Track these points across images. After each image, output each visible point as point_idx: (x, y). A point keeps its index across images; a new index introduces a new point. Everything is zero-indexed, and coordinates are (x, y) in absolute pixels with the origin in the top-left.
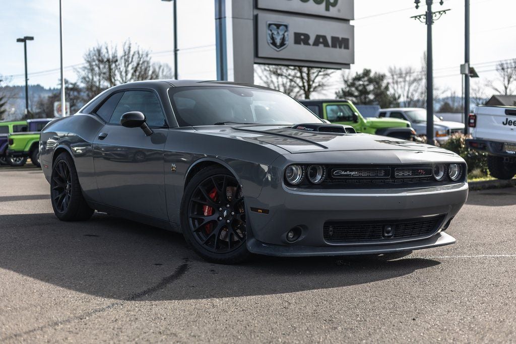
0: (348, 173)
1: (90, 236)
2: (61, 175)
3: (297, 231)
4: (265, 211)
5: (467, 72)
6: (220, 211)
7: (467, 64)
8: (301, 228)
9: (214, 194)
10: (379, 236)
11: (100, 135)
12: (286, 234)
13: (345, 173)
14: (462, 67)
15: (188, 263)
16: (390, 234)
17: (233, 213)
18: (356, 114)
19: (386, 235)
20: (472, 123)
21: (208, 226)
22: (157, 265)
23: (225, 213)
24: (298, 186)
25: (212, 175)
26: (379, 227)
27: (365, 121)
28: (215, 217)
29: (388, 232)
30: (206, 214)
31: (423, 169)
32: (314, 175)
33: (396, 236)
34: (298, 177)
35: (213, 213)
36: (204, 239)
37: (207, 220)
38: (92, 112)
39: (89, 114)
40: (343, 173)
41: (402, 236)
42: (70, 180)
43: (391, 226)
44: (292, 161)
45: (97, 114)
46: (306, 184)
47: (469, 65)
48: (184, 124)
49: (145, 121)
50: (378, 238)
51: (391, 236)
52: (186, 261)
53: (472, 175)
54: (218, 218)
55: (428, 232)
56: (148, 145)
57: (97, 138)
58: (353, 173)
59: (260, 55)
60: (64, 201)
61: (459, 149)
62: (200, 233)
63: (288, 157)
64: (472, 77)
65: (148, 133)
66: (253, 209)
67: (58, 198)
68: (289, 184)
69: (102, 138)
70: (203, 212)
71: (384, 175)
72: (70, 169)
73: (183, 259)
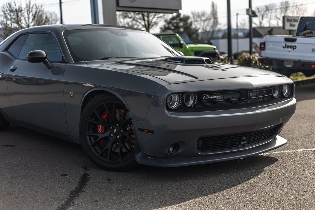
0: (214, 97)
1: (7, 146)
3: (176, 146)
4: (151, 132)
5: (250, 13)
6: (111, 129)
7: (250, 9)
8: (180, 144)
9: (106, 116)
10: (237, 144)
11: (12, 68)
12: (168, 148)
13: (212, 97)
14: (247, 10)
15: (88, 172)
16: (245, 143)
17: (122, 131)
18: (182, 42)
19: (242, 143)
20: (262, 48)
21: (102, 141)
22: (63, 175)
23: (115, 131)
24: (177, 110)
25: (103, 102)
26: (237, 138)
27: (187, 47)
28: (107, 134)
29: (243, 141)
30: (100, 132)
31: (265, 90)
32: (188, 100)
33: (249, 143)
34: (176, 103)
35: (106, 131)
36: (99, 151)
37: (101, 136)
38: (4, 50)
39: (2, 51)
40: (210, 97)
41: (254, 142)
43: (246, 136)
44: (171, 91)
45: (8, 51)
46: (183, 108)
47: (251, 9)
48: (78, 59)
49: (46, 58)
50: (236, 146)
51: (245, 144)
52: (86, 169)
54: (110, 135)
55: (269, 138)
56: (49, 76)
57: (9, 70)
58: (217, 97)
59: (121, 4)
62: (96, 147)
63: (168, 87)
64: (253, 16)
65: (49, 67)
66: (140, 129)
68: (169, 110)
69: (13, 70)
70: (98, 130)
71: (240, 98)
73: (83, 167)
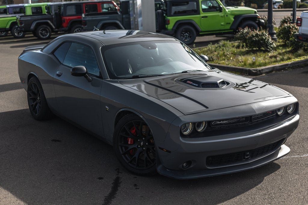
0: (222, 122)
2: (34, 91)
3: (189, 163)
4: (169, 151)
6: (139, 142)
8: (192, 161)
9: (134, 131)
11: (58, 73)
12: (182, 165)
13: (220, 122)
15: (120, 175)
17: (147, 144)
18: (221, 6)
19: (246, 157)
20: (299, 23)
21: (131, 151)
22: (100, 178)
23: (142, 143)
24: (189, 136)
25: (132, 120)
26: (242, 154)
27: (227, 10)
28: (135, 146)
29: (247, 156)
30: (129, 143)
32: (199, 126)
33: (252, 157)
34: (189, 130)
35: (134, 143)
36: (129, 159)
37: (131, 147)
38: (51, 53)
40: (218, 122)
41: (257, 156)
42: (39, 95)
44: (185, 122)
45: (54, 55)
48: (113, 77)
49: (87, 73)
50: (241, 160)
51: (249, 158)
52: (118, 172)
53: (298, 54)
54: (138, 146)
55: (272, 150)
57: (55, 74)
58: (225, 122)
60: (37, 107)
61: (290, 35)
62: (126, 155)
63: (182, 118)
65: (89, 81)
66: (160, 148)
67: (33, 104)
68: (182, 135)
69: (59, 75)
70: (128, 141)
72: (39, 89)
73: (116, 170)
